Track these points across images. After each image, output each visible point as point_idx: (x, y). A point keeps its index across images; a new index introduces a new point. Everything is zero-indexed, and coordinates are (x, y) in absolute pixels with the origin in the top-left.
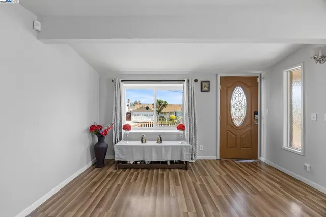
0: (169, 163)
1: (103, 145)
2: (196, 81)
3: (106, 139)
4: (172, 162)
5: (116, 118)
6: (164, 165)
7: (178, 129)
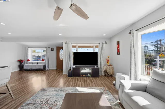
0: (38, 69)
1: (22, 65)
2: (49, 48)
3: (23, 63)
4: (39, 69)
5: (26, 58)
6: (37, 70)
7: (42, 60)
